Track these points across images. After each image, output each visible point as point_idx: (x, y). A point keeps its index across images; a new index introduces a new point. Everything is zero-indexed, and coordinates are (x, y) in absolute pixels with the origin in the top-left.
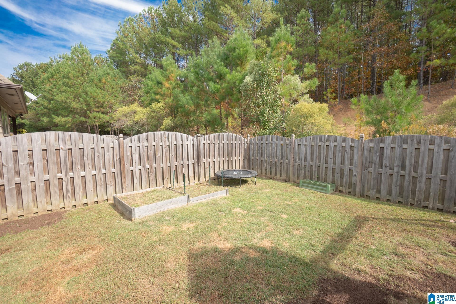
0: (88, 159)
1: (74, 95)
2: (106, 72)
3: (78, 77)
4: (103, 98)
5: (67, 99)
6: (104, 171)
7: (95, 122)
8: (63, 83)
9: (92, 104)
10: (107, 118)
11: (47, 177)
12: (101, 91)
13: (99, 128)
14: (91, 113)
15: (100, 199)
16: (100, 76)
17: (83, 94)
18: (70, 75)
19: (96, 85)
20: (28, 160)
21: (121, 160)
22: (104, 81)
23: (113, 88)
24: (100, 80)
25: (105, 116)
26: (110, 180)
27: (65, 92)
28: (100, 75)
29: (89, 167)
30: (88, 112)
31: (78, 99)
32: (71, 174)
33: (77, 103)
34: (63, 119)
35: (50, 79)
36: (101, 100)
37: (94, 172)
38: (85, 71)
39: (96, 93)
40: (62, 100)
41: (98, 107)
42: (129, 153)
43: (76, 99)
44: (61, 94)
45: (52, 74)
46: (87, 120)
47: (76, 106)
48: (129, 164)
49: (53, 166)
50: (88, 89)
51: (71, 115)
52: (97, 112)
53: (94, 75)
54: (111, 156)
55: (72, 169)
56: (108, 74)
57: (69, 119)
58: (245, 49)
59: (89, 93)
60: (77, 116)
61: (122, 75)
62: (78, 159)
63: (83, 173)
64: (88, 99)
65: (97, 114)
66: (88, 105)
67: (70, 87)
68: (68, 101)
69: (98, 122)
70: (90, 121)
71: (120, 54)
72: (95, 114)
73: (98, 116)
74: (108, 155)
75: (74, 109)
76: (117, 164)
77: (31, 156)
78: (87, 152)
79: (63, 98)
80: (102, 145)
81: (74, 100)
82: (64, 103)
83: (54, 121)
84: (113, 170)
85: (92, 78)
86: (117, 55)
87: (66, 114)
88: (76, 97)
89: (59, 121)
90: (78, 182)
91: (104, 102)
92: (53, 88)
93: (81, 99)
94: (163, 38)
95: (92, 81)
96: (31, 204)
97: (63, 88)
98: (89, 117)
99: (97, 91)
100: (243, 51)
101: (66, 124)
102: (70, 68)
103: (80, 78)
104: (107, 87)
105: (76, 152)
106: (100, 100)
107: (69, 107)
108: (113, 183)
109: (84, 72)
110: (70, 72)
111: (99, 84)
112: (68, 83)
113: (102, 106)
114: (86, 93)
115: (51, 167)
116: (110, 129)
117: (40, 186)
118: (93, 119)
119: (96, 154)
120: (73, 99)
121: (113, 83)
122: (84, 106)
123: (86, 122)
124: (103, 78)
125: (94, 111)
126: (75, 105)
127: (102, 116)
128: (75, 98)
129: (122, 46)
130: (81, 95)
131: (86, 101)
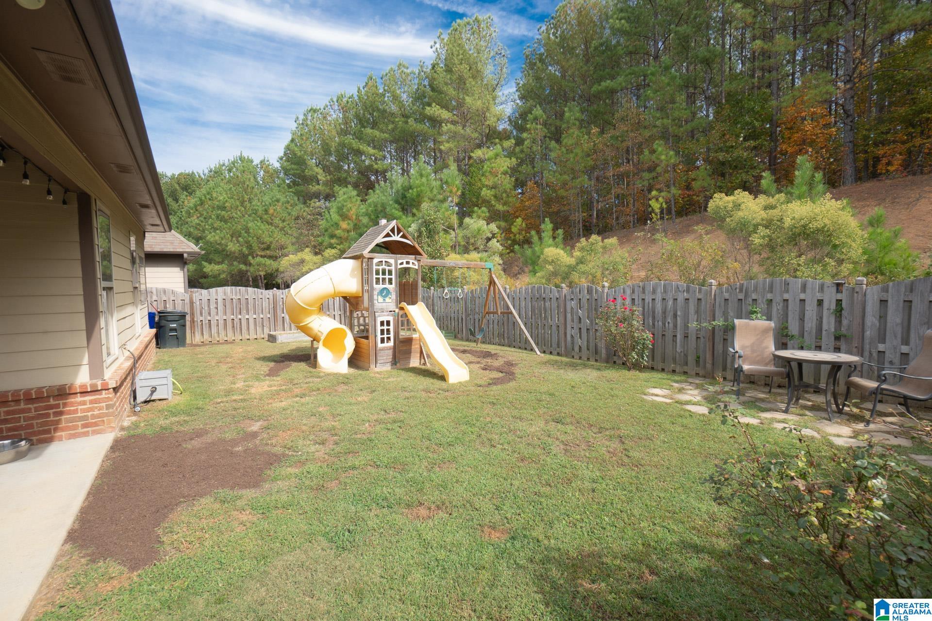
0: (251, 306)
1: (231, 233)
2: (275, 199)
3: (237, 207)
4: (270, 236)
5: (222, 239)
6: (262, 316)
7: (259, 271)
8: (218, 217)
9: (255, 246)
10: (274, 264)
11: (225, 317)
12: (267, 227)
13: (265, 279)
14: (253, 257)
15: (258, 337)
16: (266, 205)
17: (243, 232)
18: (227, 204)
19: (261, 218)
20: (215, 306)
21: (275, 308)
22: (271, 211)
23: (284, 221)
24: (266, 211)
25: (273, 262)
26: (266, 323)
27: (221, 230)
28: (267, 203)
29: (251, 312)
30: (250, 258)
31: (237, 238)
32: (240, 317)
33: (234, 244)
34: (217, 267)
35: (198, 207)
36: (267, 240)
37: (255, 316)
38: (246, 197)
39: (261, 229)
40: (216, 241)
41: (264, 249)
42: (281, 303)
43: (234, 239)
44: (215, 232)
45: (201, 200)
46: (248, 268)
47: (233, 249)
48: (281, 312)
49: (229, 311)
50: (250, 225)
51: (226, 262)
52: (262, 256)
53: (258, 204)
54: (267, 305)
55: (240, 313)
56: (278, 201)
57: (224, 267)
58: (419, 189)
59: (251, 231)
60: (235, 263)
61: (298, 199)
62: (245, 306)
63: (247, 317)
64: (250, 239)
65: (262, 259)
66: (250, 247)
67: (226, 222)
68: (223, 242)
69: (262, 271)
70: (252, 269)
71: (295, 164)
72: (259, 259)
73: (264, 262)
74: (265, 304)
75: (231, 252)
76: (272, 311)
77: (217, 303)
78: (251, 301)
79: (217, 238)
80: (261, 296)
81: (231, 241)
82: (218, 244)
83: (205, 270)
84: (269, 316)
85: (256, 208)
86: (293, 166)
87: (221, 260)
88: (235, 235)
89: (211, 271)
90: (244, 323)
91: (271, 243)
92: (202, 222)
93: (241, 239)
94: (356, 144)
95: (255, 212)
96: (216, 335)
97: (218, 224)
98: (250, 264)
99: (263, 227)
100: (417, 191)
101: (219, 274)
102: (227, 194)
103: (240, 208)
104: (277, 221)
105: (243, 302)
106: (265, 240)
107: (223, 250)
108: (268, 325)
109: (246, 199)
110: (226, 201)
111: (266, 217)
112: (224, 217)
113: (268, 248)
114: (247, 230)
115: (227, 311)
116: (280, 281)
117: (221, 322)
118: (256, 267)
119: (257, 303)
120: (230, 238)
121: (285, 215)
122: (244, 249)
123: (247, 271)
124: (270, 208)
125: (257, 255)
126: (233, 247)
127: (268, 262)
128: (232, 237)
129: (299, 154)
130: (241, 233)
131: (247, 242)
